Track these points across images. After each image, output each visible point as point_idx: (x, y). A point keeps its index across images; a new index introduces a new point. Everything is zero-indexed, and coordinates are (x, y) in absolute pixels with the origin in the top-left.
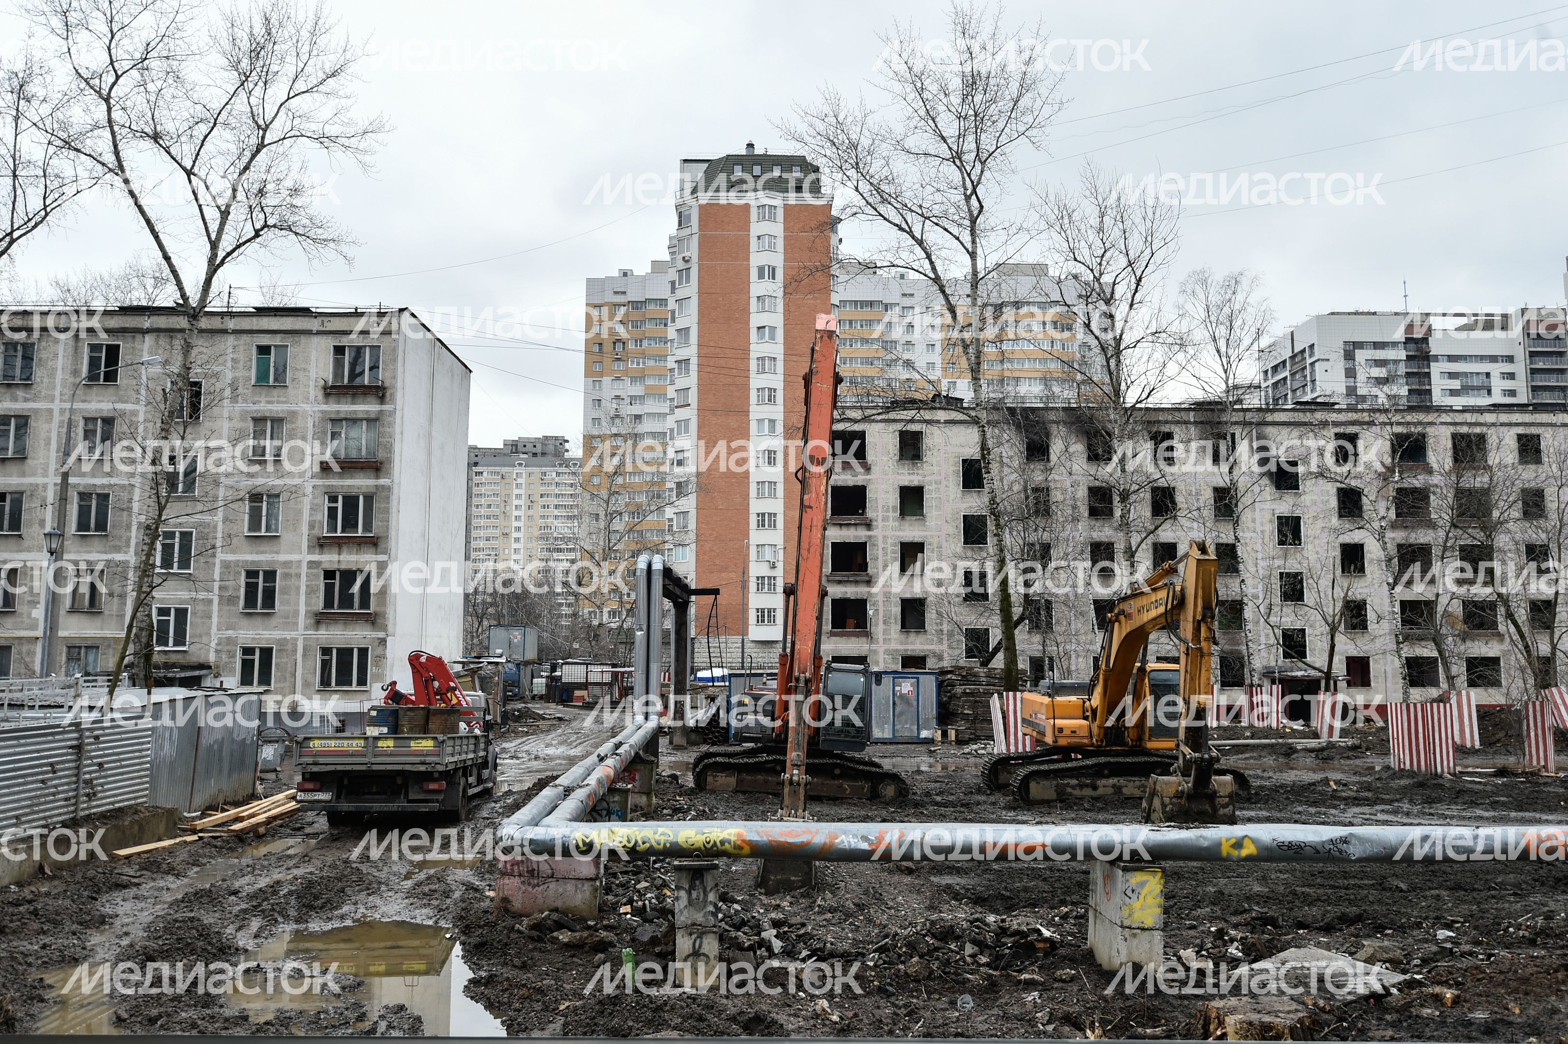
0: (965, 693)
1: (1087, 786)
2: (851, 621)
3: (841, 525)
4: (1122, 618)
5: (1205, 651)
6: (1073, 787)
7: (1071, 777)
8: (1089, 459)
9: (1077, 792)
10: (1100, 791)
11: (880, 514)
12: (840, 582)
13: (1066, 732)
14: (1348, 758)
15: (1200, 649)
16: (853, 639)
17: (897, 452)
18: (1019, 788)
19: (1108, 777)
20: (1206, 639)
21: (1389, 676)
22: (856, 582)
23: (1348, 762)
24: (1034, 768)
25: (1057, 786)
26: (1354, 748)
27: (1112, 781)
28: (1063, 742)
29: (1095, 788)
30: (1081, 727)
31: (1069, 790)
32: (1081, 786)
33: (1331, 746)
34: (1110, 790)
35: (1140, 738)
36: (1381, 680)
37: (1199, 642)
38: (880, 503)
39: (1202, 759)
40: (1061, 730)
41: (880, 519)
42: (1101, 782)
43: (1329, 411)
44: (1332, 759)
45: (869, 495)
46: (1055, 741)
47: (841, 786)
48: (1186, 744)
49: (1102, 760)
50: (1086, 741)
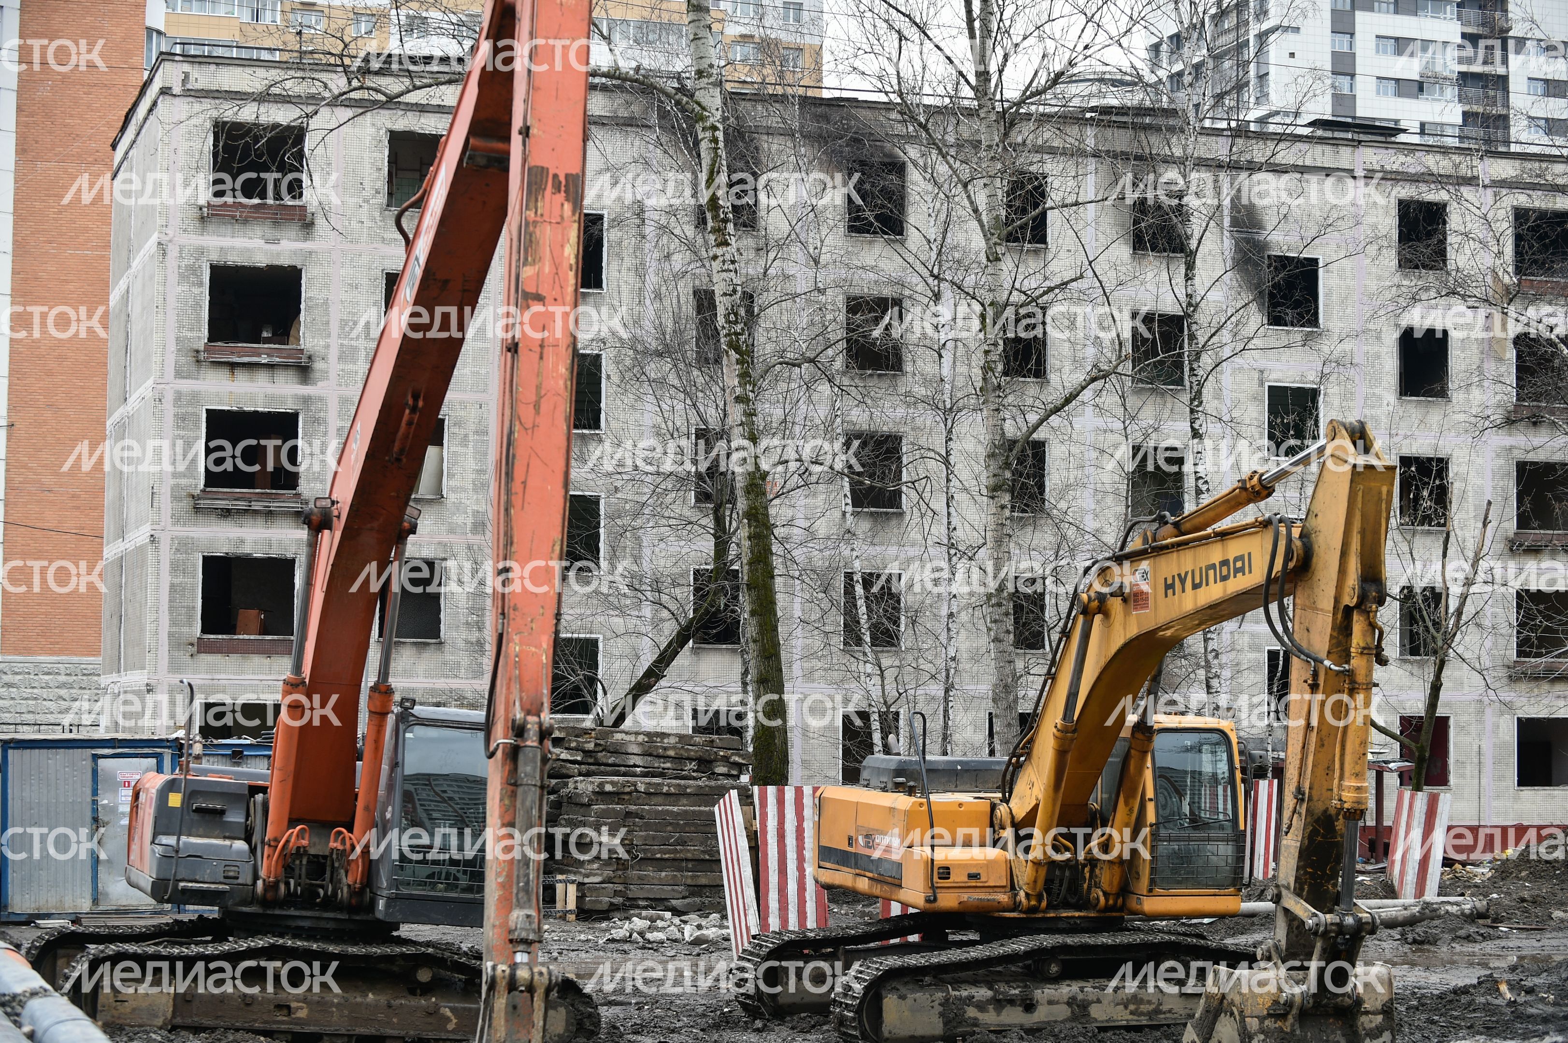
0: (601, 794)
1: (1011, 1002)
2: (251, 616)
3: (233, 366)
4: (1116, 604)
5: (1360, 678)
6: (981, 1007)
7: (975, 983)
8: (852, 229)
9: (990, 1018)
10: (1041, 1014)
11: (335, 343)
12: (226, 514)
13: (959, 877)
14: (1468, 938)
15: (1350, 675)
16: (257, 660)
17: (382, 184)
18: (858, 1010)
19: (1056, 980)
20: (1365, 651)
21: (1488, 761)
22: (269, 515)
23: (1469, 948)
24: (893, 961)
25: (945, 1003)
26: (1475, 916)
27: (1068, 989)
28: (948, 901)
29: (1029, 1007)
30: (990, 864)
31: (971, 1012)
32: (1000, 1003)
33: (1429, 913)
34: (1063, 1012)
35: (1125, 890)
36: (1470, 770)
37: (1346, 657)
38: (336, 315)
39: (1340, 925)
40: (945, 872)
41: (333, 354)
42: (1043, 993)
43: (1387, 145)
44: (1434, 941)
45: (308, 291)
46: (931, 900)
47: (433, 1013)
48: (1298, 893)
49: (1047, 940)
50: (1003, 898)
